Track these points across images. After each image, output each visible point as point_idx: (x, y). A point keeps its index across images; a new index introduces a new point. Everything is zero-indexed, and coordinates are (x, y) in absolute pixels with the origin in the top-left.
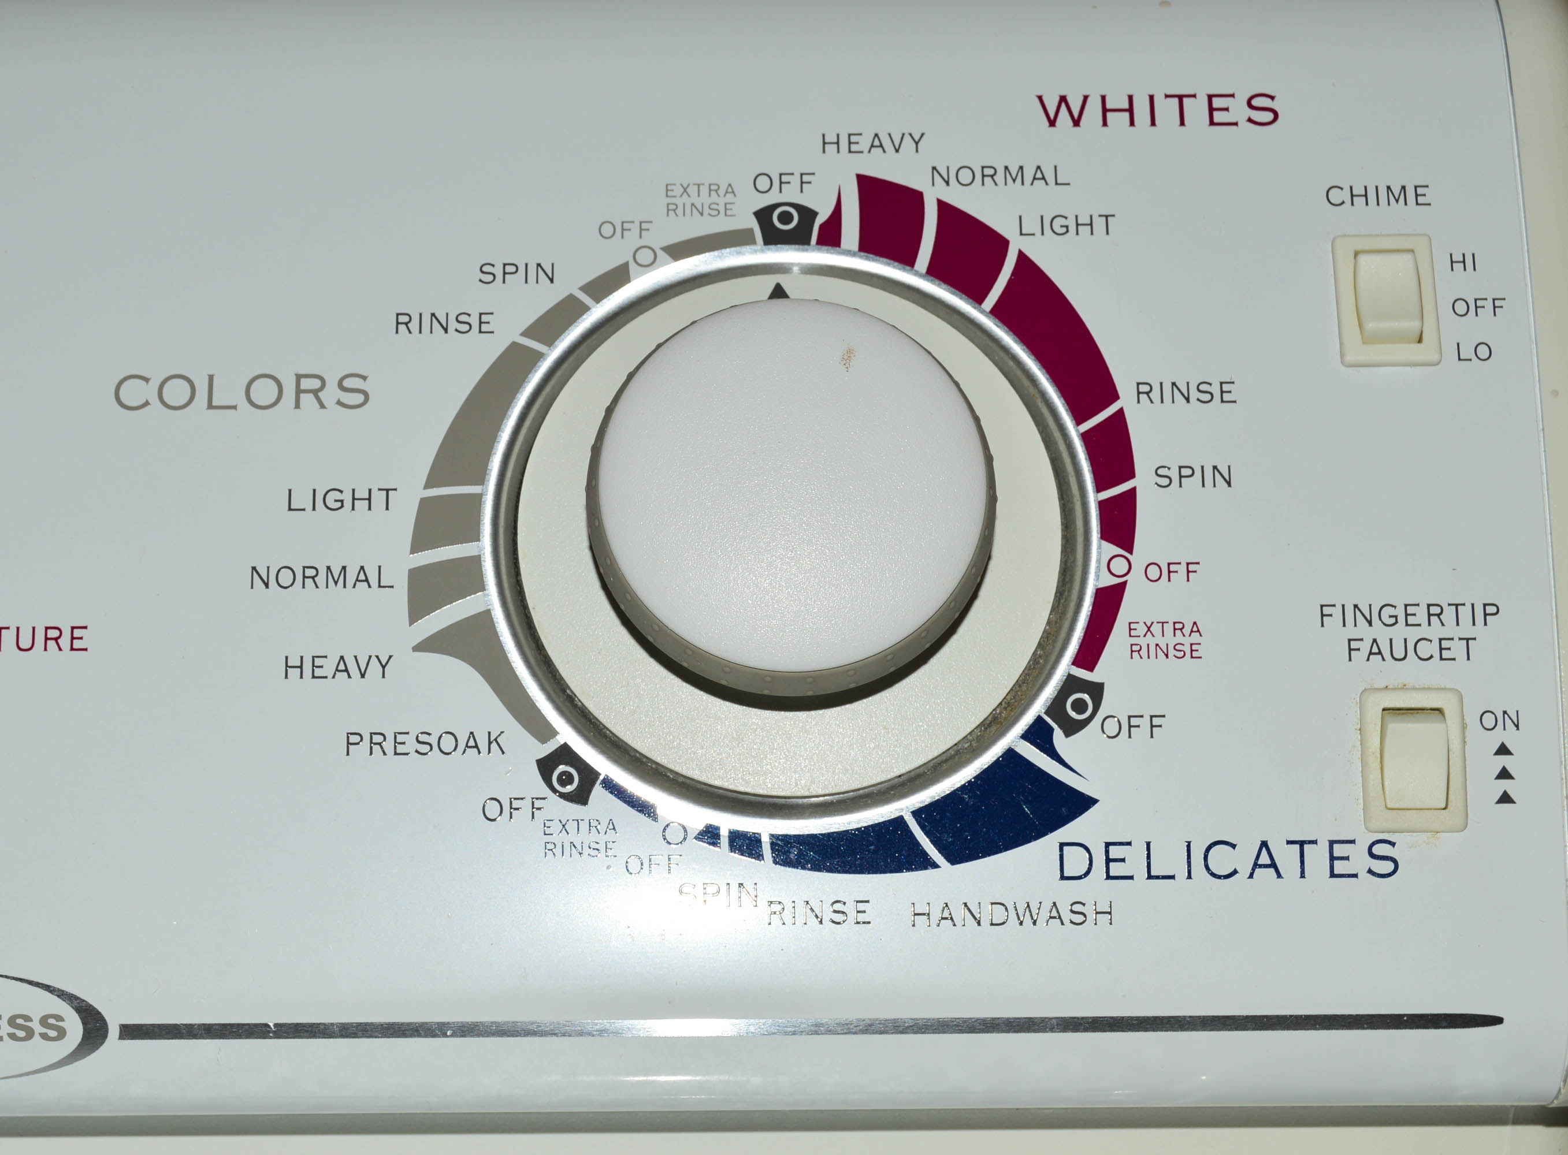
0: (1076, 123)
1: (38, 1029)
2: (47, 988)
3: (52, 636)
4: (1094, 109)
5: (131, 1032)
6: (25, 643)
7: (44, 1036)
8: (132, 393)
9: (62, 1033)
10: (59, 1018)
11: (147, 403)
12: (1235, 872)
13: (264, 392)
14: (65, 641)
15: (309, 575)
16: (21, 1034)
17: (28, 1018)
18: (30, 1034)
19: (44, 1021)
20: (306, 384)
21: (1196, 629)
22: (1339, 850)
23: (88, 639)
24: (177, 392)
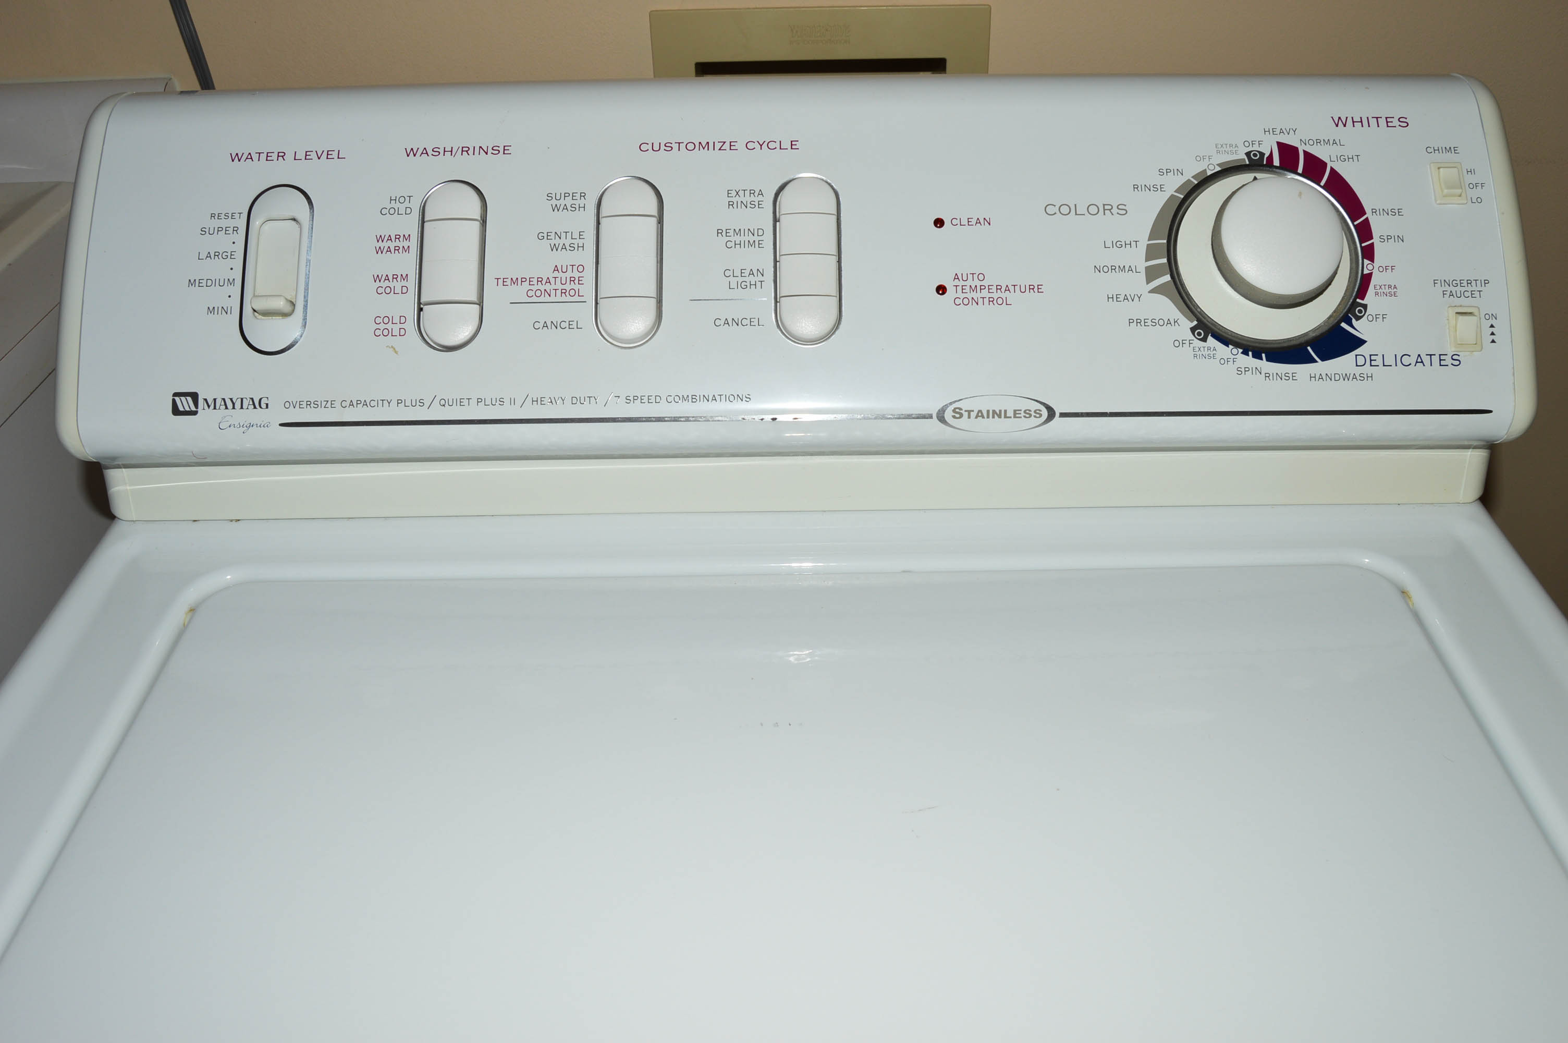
0: (1345, 126)
1: (1033, 414)
2: (1037, 401)
3: (1032, 288)
4: (1350, 121)
5: (1063, 415)
6: (1023, 290)
7: (1035, 417)
8: (1050, 210)
9: (1041, 415)
10: (1040, 411)
11: (1055, 213)
12: (1410, 364)
13: (1093, 210)
14: (1036, 289)
15: (1113, 268)
16: (1028, 416)
17: (1030, 411)
18: (1031, 415)
19: (1035, 412)
20: (1106, 207)
21: (1395, 287)
22: (1442, 357)
23: (1043, 289)
24: (1065, 210)
